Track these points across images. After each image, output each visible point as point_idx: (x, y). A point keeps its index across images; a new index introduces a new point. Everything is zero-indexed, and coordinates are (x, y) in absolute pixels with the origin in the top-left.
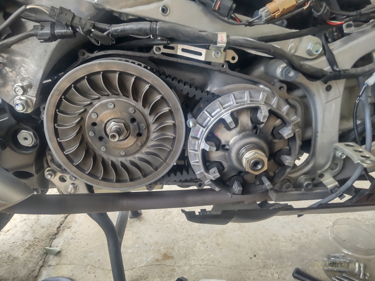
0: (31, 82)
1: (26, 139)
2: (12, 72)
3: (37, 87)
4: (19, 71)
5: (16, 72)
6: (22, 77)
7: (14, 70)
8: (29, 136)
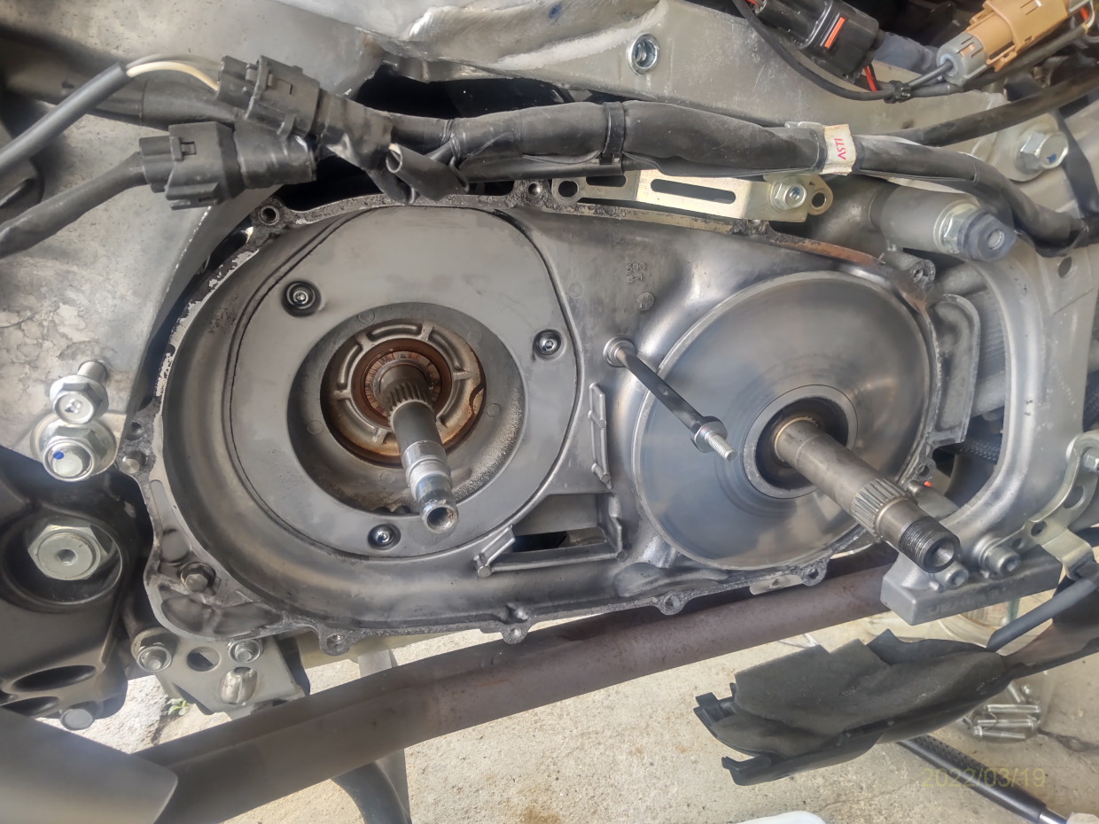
0: (104, 358)
1: (66, 554)
2: (20, 328)
3: (132, 376)
4: (53, 321)
5: (41, 325)
6: (64, 343)
7: (30, 319)
8: (81, 543)
